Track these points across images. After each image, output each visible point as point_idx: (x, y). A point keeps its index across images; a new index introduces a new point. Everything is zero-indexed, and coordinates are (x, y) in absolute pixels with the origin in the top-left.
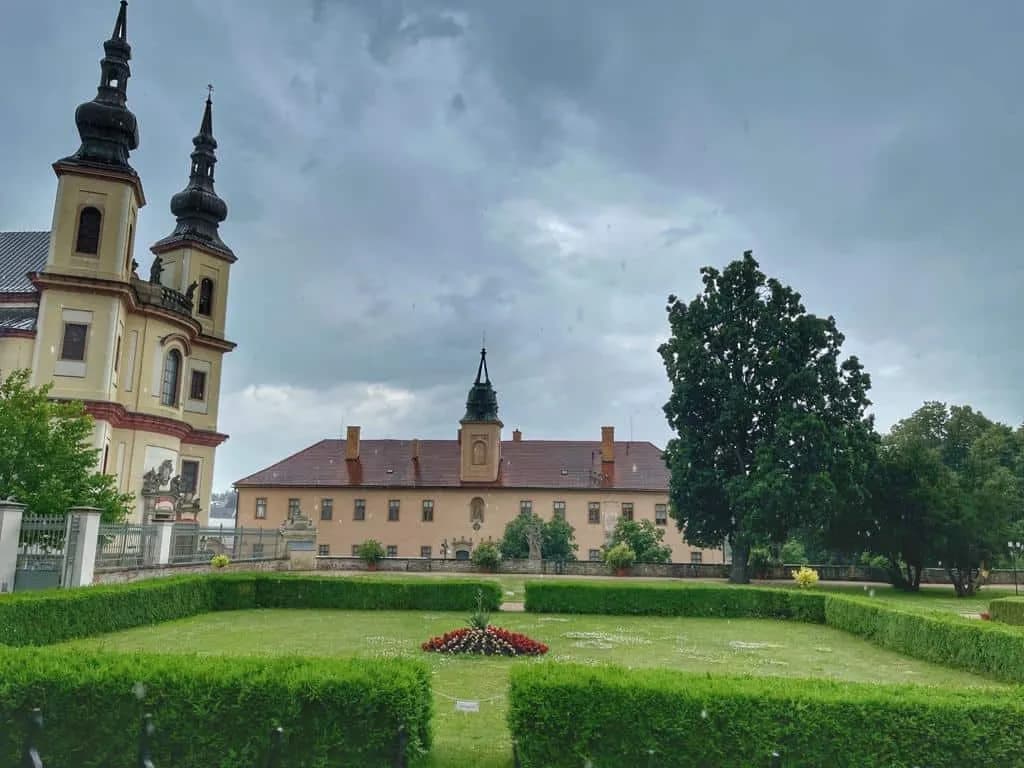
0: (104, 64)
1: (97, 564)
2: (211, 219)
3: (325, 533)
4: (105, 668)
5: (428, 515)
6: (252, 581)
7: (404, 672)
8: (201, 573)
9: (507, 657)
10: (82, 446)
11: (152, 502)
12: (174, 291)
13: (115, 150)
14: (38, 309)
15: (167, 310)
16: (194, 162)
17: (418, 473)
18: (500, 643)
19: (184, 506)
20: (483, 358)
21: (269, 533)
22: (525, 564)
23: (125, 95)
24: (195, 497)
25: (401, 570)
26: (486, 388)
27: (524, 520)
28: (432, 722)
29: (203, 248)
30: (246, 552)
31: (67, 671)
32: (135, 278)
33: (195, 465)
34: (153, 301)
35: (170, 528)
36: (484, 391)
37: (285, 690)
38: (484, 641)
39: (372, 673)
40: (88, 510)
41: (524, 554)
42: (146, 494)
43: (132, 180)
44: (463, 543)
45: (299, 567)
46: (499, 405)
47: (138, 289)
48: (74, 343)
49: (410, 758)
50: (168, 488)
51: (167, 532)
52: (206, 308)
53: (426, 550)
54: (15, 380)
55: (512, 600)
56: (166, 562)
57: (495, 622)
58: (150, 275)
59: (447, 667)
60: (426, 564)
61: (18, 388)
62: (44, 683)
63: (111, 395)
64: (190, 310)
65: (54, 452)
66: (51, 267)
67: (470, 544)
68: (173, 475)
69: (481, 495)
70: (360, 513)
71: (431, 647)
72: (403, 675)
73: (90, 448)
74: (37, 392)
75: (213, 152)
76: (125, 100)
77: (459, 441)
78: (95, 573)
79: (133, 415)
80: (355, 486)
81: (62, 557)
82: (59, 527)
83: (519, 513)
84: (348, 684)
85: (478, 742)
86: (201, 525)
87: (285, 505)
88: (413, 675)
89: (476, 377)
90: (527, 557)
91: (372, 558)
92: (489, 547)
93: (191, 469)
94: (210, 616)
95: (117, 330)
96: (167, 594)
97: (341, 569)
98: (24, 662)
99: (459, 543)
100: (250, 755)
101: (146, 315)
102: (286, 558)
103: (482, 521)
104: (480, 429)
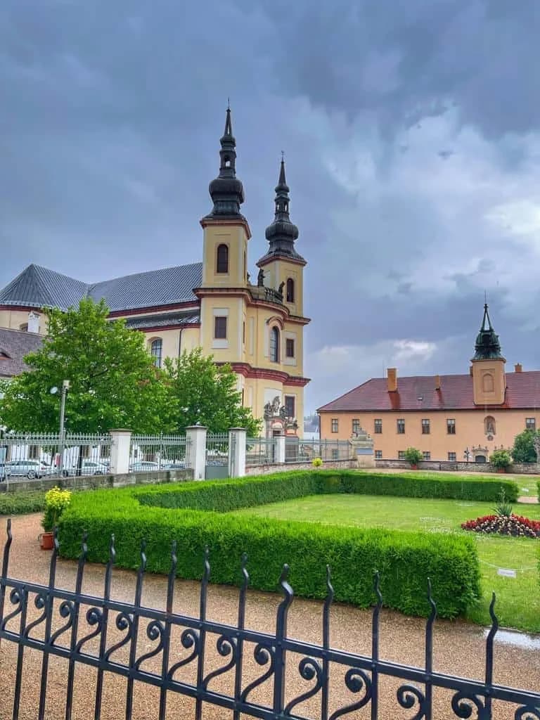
0: (221, 153)
1: (247, 463)
2: (290, 239)
3: (379, 442)
4: (272, 529)
5: (451, 430)
6: (338, 475)
7: (457, 545)
8: (304, 468)
9: (529, 538)
10: (232, 391)
11: (270, 422)
12: (272, 290)
13: (233, 206)
14: (200, 310)
15: (269, 302)
16: (277, 204)
17: (441, 400)
18: (522, 528)
19: (289, 425)
20: (486, 311)
21: (343, 444)
22: (534, 467)
23: (234, 170)
24: (294, 419)
25: (434, 469)
26: (490, 334)
27: (531, 433)
28: (480, 582)
29: (286, 259)
30: (329, 456)
31: (252, 530)
32: (249, 285)
33: (293, 399)
34: (260, 297)
35: (284, 440)
36: (489, 336)
37: (379, 551)
38: (509, 525)
39: (435, 544)
40: (239, 430)
41: (532, 459)
42: (266, 418)
43: (242, 222)
44: (480, 450)
45: (365, 466)
46: (501, 346)
47: (252, 291)
48: (221, 328)
49: (468, 604)
50: (277, 414)
51: (282, 442)
52: (291, 298)
53: (452, 455)
54: (194, 354)
55: (527, 494)
56: (284, 461)
57: (516, 511)
58: (257, 281)
59: (483, 542)
60: (453, 465)
61: (196, 359)
62: (242, 536)
63: (242, 359)
64: (281, 300)
65: (218, 395)
66: (205, 284)
67: (486, 451)
68: (280, 406)
69: (492, 414)
70: (401, 429)
71: (469, 527)
72: (458, 548)
73: (236, 392)
74: (206, 360)
75: (287, 195)
76: (235, 173)
77: (472, 375)
78: (246, 468)
79: (255, 369)
80: (397, 410)
81: (227, 457)
82: (225, 440)
83: (525, 428)
84: (420, 551)
85: (516, 599)
86: (300, 438)
87: (351, 423)
88: (464, 547)
89: (481, 326)
90: (536, 462)
91: (414, 461)
92: (503, 453)
93: (290, 401)
94: (316, 498)
95: (242, 318)
96: (290, 482)
97: (393, 468)
98: (228, 523)
99: (477, 450)
100: (362, 589)
101: (257, 306)
102: (355, 460)
103: (494, 434)
104: (487, 365)
